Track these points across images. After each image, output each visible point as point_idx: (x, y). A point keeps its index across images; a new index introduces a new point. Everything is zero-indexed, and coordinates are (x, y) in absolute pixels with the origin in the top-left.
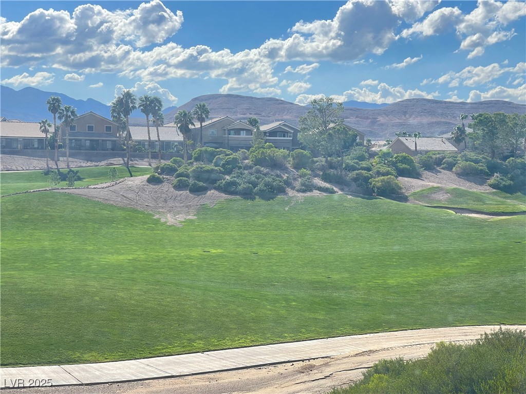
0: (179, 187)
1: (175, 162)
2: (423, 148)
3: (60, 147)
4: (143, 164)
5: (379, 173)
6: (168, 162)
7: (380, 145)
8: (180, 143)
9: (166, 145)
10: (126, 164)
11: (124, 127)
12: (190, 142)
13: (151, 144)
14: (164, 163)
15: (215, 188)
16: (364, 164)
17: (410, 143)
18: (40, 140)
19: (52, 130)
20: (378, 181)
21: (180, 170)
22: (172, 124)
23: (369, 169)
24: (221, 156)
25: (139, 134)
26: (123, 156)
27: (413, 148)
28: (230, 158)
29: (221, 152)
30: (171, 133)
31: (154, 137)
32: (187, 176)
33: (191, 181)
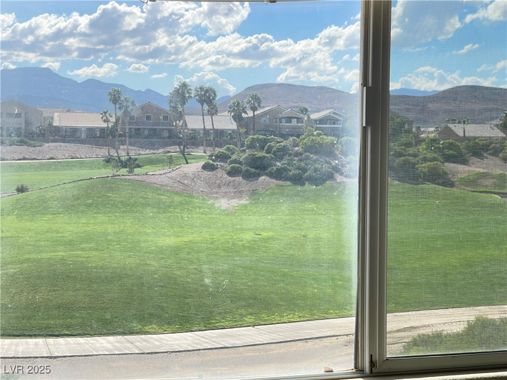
0: (232, 173)
1: (228, 149)
2: (472, 134)
3: (121, 136)
4: (199, 152)
5: (425, 160)
6: (223, 150)
7: (430, 131)
8: (233, 131)
9: (220, 133)
10: (183, 152)
11: (181, 116)
12: (243, 130)
13: (206, 132)
14: (218, 150)
15: (266, 174)
16: (411, 150)
17: (458, 129)
18: (102, 130)
19: (113, 120)
20: (424, 167)
21: (234, 157)
22: (226, 113)
23: (415, 156)
24: (272, 144)
25: (194, 123)
26: (179, 144)
27: (461, 134)
28: (281, 145)
29: (273, 140)
30: (225, 122)
31: (209, 126)
32: (240, 163)
33: (244, 168)
